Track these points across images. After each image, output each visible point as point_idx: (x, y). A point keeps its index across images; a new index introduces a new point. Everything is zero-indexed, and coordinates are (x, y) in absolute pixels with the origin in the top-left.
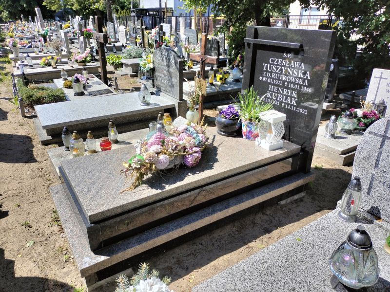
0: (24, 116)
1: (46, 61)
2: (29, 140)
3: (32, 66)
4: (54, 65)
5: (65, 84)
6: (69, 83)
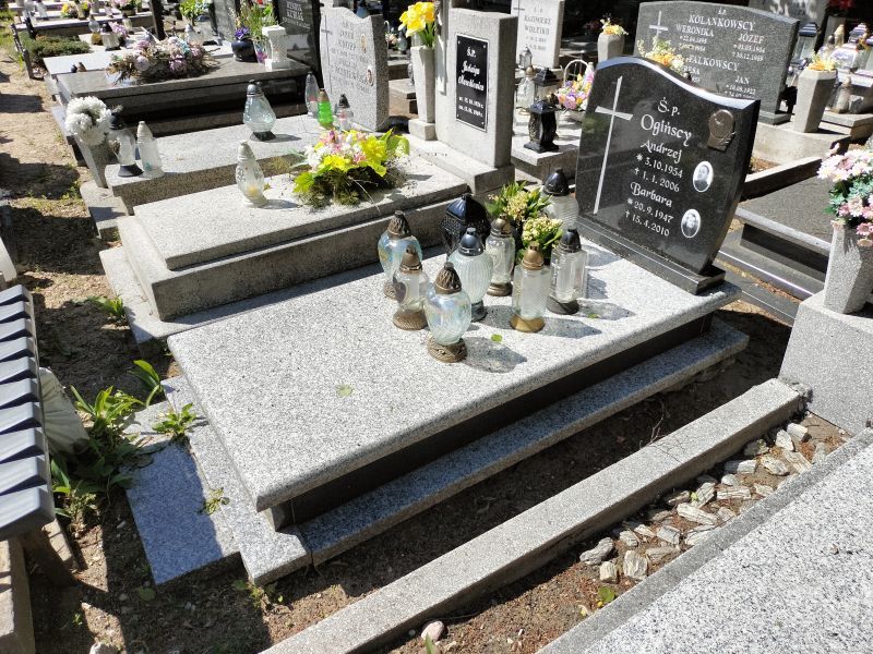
0: (32, 77)
1: (70, 10)
2: (39, 98)
3: (46, 19)
4: (81, 15)
5: (93, 38)
6: (99, 37)
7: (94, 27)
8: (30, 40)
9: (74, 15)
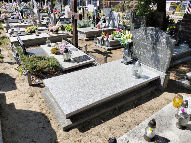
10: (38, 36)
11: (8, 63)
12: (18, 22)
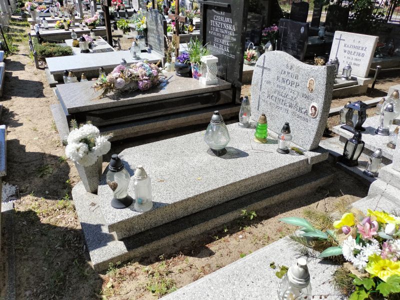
0: (38, 67)
1: (60, 24)
2: (41, 84)
3: (47, 29)
4: (66, 28)
5: (73, 43)
6: (77, 43)
7: (74, 36)
8: (38, 45)
9: (62, 27)
10: (68, 30)
11: (23, 55)
12: (50, 16)
